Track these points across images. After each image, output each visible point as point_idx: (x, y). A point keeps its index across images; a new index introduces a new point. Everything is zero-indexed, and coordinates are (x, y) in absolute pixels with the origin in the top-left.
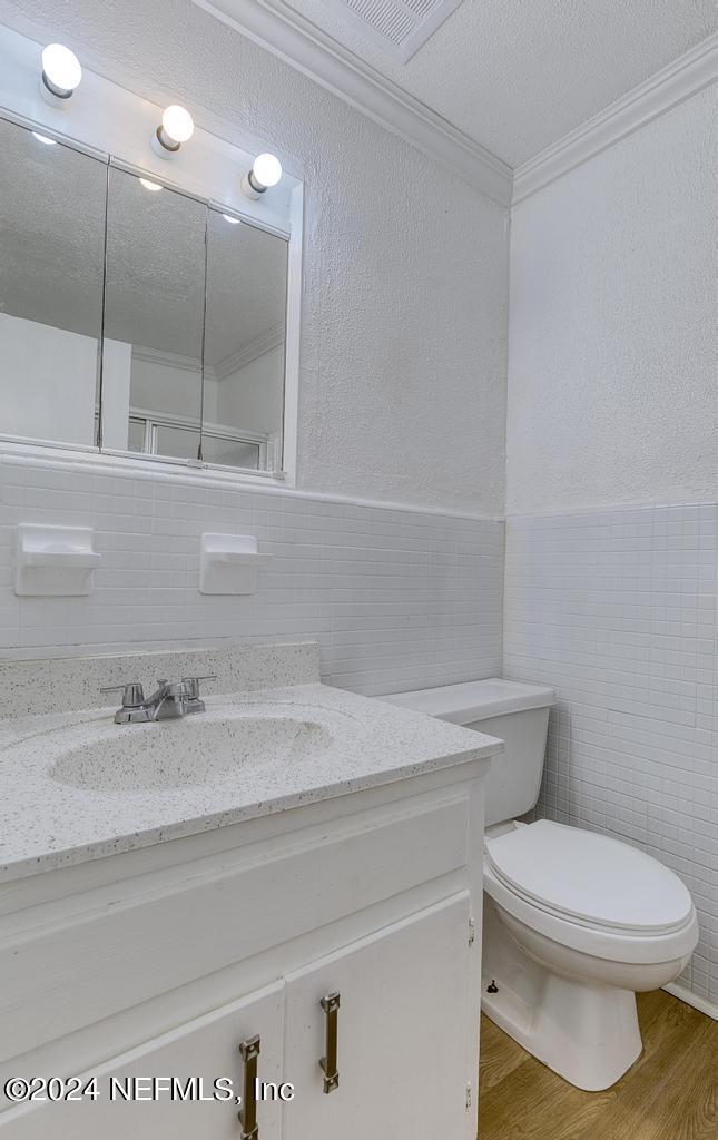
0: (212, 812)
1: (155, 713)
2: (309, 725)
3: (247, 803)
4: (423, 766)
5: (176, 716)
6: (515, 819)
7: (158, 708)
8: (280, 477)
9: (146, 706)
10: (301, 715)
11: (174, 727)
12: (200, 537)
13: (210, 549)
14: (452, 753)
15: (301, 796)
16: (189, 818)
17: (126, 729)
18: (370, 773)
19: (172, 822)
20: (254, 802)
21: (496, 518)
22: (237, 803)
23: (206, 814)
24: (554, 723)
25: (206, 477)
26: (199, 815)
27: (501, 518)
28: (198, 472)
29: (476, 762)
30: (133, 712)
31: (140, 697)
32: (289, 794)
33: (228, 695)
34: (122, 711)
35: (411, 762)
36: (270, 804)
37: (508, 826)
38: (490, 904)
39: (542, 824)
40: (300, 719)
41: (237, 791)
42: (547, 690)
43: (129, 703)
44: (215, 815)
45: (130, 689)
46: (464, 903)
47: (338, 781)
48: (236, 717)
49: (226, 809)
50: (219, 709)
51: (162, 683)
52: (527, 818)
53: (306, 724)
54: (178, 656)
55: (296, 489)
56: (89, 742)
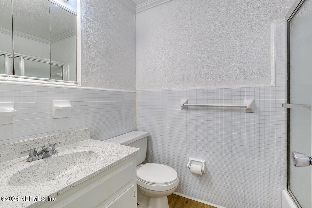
0: (71, 183)
1: (41, 156)
2: (90, 152)
3: (80, 179)
4: (123, 159)
5: (49, 156)
6: (141, 164)
7: (43, 155)
8: (76, 83)
9: (38, 155)
10: (87, 149)
11: (48, 159)
12: (52, 102)
13: (55, 106)
14: (129, 154)
15: (94, 173)
16: (65, 187)
17: (32, 163)
18: (111, 163)
19: (60, 189)
20: (83, 178)
21: (134, 92)
22: (78, 179)
23: (70, 184)
24: (149, 140)
25: (53, 84)
26: (68, 185)
27: (135, 91)
28: (50, 82)
29: (134, 155)
30: (34, 158)
31: (36, 152)
32: (91, 173)
33: (64, 146)
34: (29, 158)
35: (120, 159)
36: (87, 177)
37: (140, 166)
38: (138, 186)
39: (147, 164)
40: (88, 151)
41: (77, 176)
42: (147, 132)
43: (32, 155)
44: (72, 184)
45: (32, 151)
46: (133, 187)
47: (103, 167)
48: (68, 153)
49: (75, 181)
50: (62, 151)
51: (43, 147)
52: (144, 163)
53: (89, 152)
54: (46, 138)
55: (81, 86)
56: (20, 170)
